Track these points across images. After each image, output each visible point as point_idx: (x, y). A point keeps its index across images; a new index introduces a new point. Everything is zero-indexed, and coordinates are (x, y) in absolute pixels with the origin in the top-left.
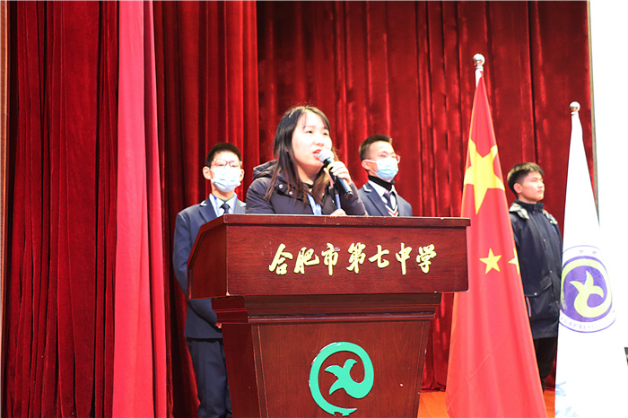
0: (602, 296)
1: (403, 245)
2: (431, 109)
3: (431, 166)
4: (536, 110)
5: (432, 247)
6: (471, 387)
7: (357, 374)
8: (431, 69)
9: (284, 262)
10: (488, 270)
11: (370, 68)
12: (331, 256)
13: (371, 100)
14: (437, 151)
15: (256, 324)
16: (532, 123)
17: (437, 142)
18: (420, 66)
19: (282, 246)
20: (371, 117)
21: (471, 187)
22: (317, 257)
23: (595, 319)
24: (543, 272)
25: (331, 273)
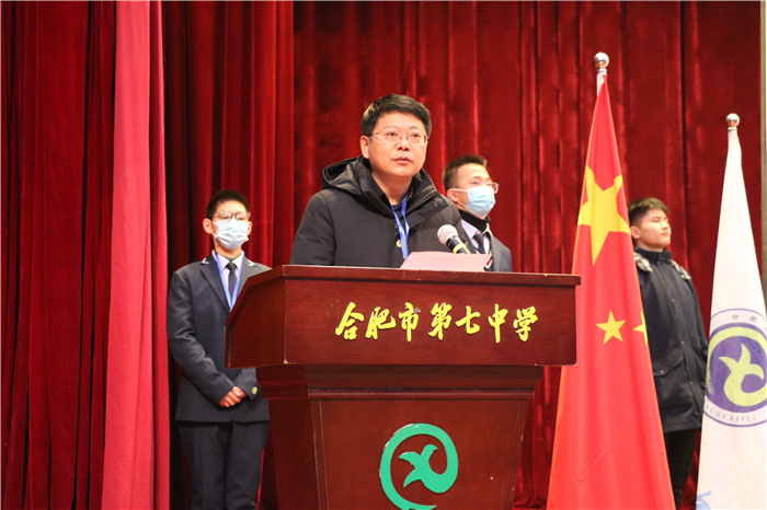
0: (762, 377)
1: (497, 306)
2: (537, 108)
3: (536, 189)
4: (687, 113)
5: (533, 309)
6: (581, 492)
7: (438, 464)
8: (539, 52)
9: (353, 325)
10: (607, 339)
11: (451, 48)
12: (409, 318)
13: (452, 94)
14: (544, 169)
15: (318, 399)
16: (681, 131)
17: (545, 155)
18: (523, 46)
19: (352, 306)
20: (451, 119)
21: (587, 229)
22: (393, 320)
23: (752, 409)
24: (672, 343)
25: (409, 339)
